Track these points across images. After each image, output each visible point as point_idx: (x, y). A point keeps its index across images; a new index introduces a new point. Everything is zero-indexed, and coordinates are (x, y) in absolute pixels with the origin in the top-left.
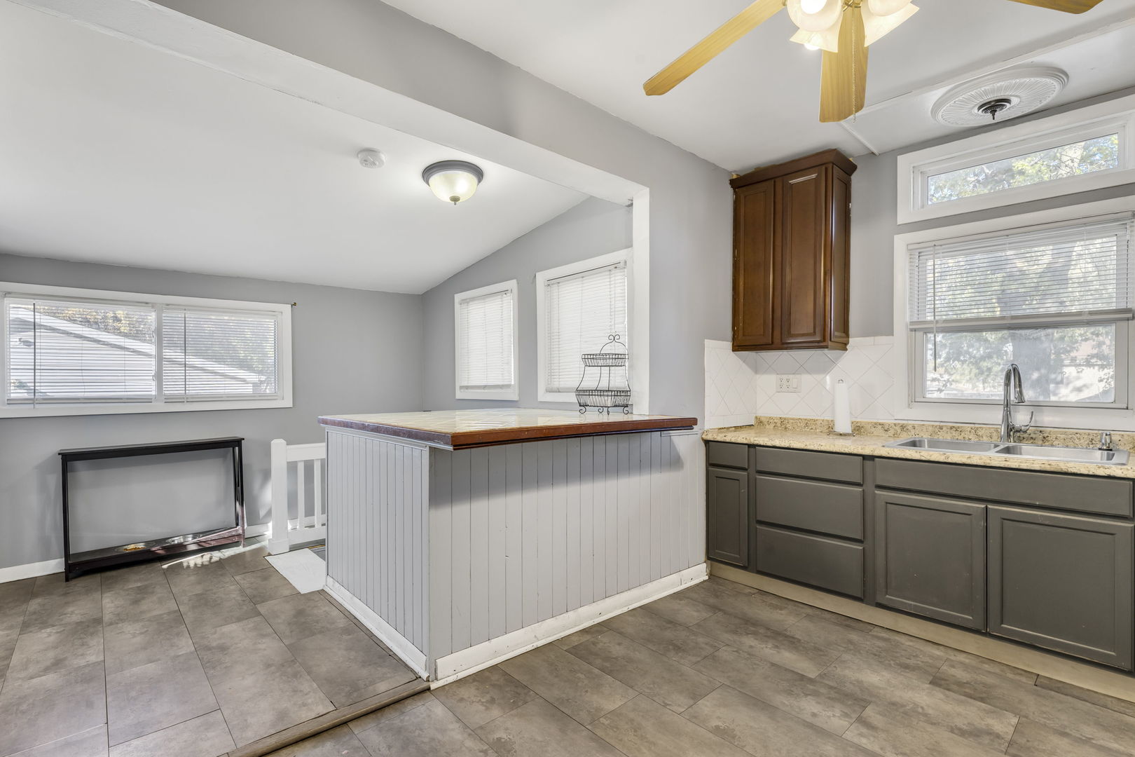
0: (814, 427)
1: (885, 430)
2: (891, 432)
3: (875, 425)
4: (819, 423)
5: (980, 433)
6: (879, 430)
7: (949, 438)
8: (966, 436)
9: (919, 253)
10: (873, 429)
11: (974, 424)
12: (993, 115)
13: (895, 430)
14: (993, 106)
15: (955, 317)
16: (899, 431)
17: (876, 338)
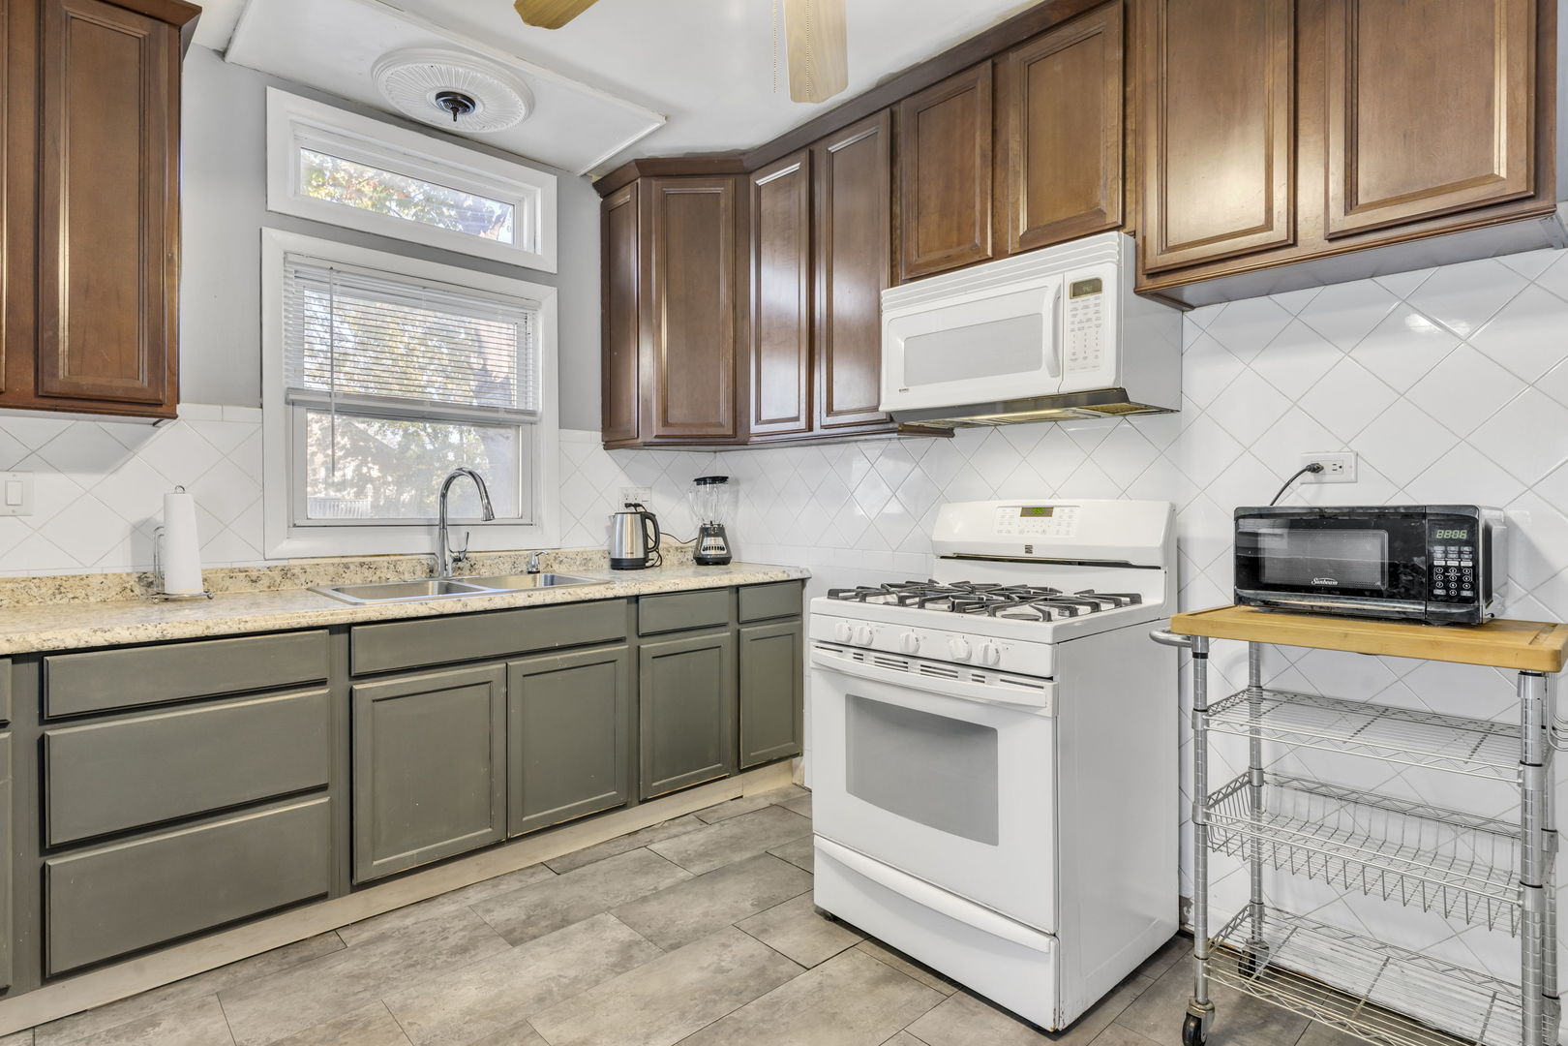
0: (80, 593)
1: (253, 581)
2: (265, 581)
3: (231, 574)
4: (95, 582)
5: (401, 569)
6: (241, 585)
7: (359, 581)
8: (382, 575)
9: (296, 272)
10: (228, 582)
11: (388, 555)
12: (455, 115)
13: (272, 578)
14: (458, 103)
15: (363, 390)
16: (279, 579)
17: (226, 408)
